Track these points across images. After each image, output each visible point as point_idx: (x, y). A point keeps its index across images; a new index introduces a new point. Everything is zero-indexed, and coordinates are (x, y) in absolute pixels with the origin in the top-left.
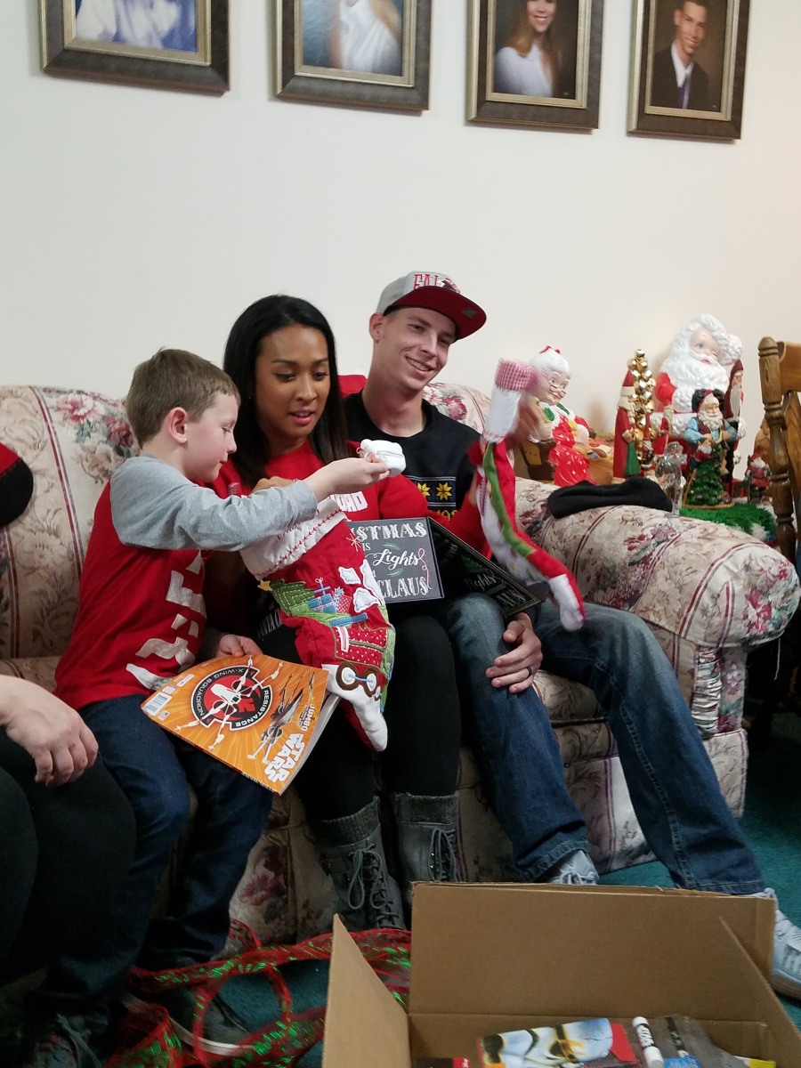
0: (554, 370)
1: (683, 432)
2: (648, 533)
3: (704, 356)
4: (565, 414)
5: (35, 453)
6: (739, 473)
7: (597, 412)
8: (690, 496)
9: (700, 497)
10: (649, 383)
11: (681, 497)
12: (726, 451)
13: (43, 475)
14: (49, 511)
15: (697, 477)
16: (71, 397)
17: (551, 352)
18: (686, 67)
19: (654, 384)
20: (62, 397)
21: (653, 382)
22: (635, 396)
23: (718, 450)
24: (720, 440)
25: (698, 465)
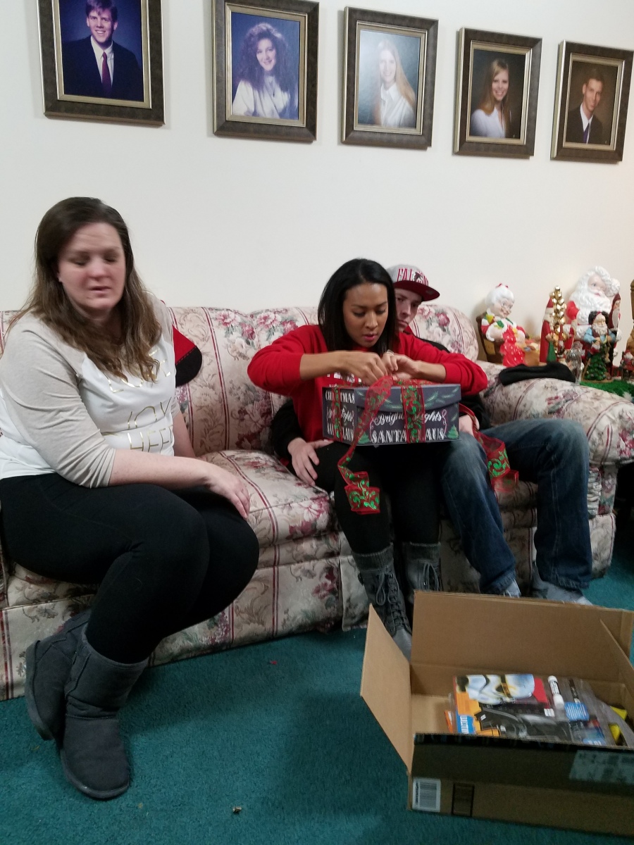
0: (504, 297)
1: (583, 337)
2: (560, 395)
3: (596, 291)
4: (511, 324)
5: (203, 343)
6: (617, 362)
7: (530, 324)
8: (586, 375)
9: (592, 375)
10: (563, 306)
11: (581, 375)
12: (609, 348)
13: (207, 355)
14: (209, 375)
15: (591, 364)
16: (223, 313)
17: (503, 287)
18: (589, 119)
19: (566, 307)
20: (218, 312)
21: (565, 306)
22: (554, 314)
23: (604, 347)
24: (606, 341)
25: (592, 356)
